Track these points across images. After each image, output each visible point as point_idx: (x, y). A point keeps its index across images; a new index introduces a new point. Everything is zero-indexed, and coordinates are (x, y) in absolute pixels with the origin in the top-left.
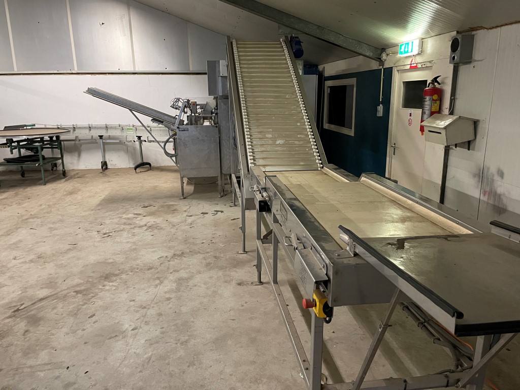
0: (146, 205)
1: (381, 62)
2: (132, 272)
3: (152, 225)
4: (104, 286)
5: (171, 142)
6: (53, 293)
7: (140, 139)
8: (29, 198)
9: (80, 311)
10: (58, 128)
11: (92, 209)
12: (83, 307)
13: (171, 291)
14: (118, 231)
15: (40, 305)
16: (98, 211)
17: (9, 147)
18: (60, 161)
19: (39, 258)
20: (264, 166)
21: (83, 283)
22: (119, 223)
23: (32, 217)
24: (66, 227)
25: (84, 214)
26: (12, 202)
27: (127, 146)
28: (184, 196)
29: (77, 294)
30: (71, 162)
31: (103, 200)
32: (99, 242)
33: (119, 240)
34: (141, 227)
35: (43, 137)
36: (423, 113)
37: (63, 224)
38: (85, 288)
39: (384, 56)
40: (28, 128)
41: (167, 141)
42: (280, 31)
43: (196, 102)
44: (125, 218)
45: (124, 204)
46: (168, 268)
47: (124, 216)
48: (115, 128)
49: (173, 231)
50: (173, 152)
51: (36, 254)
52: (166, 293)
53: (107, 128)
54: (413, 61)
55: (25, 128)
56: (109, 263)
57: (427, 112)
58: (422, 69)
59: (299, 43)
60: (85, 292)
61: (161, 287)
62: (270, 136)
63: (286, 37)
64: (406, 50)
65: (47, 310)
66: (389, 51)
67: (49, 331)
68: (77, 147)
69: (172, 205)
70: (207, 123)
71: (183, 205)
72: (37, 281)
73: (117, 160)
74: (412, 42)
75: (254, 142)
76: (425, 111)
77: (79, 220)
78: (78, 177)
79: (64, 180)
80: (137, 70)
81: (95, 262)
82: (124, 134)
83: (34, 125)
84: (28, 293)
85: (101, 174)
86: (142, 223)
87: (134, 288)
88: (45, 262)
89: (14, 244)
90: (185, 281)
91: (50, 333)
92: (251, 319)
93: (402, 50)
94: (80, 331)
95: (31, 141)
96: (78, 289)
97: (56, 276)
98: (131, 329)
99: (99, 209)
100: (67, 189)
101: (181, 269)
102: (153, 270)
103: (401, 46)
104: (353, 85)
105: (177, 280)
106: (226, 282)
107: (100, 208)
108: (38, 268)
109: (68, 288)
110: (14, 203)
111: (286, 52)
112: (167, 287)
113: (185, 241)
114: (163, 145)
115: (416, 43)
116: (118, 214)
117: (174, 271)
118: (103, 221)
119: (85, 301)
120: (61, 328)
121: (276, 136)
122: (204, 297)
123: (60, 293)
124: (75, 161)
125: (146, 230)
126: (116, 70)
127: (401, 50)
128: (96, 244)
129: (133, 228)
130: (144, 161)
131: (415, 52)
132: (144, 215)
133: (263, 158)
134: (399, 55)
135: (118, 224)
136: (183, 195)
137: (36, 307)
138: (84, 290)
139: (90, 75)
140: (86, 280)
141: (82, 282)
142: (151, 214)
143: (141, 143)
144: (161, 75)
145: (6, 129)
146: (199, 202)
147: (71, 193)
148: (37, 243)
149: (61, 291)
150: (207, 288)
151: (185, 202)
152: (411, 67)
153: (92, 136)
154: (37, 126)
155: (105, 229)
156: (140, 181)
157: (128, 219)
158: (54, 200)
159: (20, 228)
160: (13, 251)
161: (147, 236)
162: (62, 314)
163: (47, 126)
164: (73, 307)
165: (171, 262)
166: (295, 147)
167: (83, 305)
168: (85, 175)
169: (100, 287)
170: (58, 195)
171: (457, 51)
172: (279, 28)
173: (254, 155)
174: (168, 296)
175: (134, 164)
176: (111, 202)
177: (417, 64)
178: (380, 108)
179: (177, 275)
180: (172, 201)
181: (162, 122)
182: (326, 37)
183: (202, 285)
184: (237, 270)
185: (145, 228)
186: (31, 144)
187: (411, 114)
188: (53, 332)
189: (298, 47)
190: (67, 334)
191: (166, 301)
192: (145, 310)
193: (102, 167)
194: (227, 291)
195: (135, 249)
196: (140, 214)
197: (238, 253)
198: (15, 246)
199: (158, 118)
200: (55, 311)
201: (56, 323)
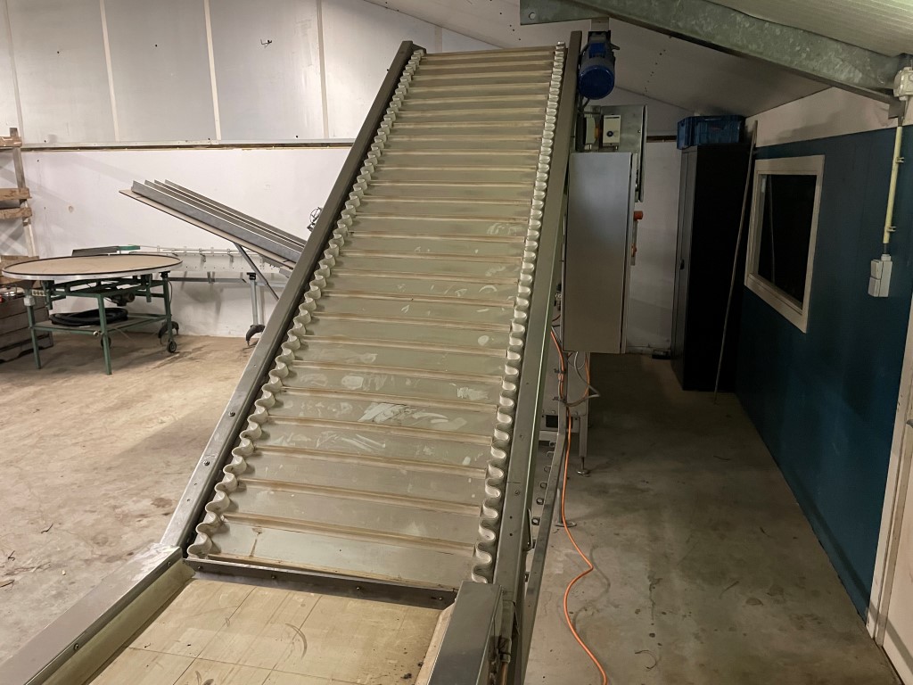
1: (896, 103)
22: (87, 531)
30: (203, 322)
39: (905, 83)
40: (123, 252)
47: (128, 504)
55: (118, 252)
59: (603, 49)
62: (357, 382)
63: (577, 35)
68: (214, 294)
80: (332, 137)
83: (138, 248)
104: (815, 177)
111: (556, 78)
116: (129, 491)
121: (380, 383)
124: (211, 320)
126: (292, 138)
129: (91, 562)
139: (240, 149)
145: (76, 254)
153: (238, 274)
154: (143, 249)
163: (161, 251)
168: (211, 351)
178: (883, 269)
189: (594, 62)
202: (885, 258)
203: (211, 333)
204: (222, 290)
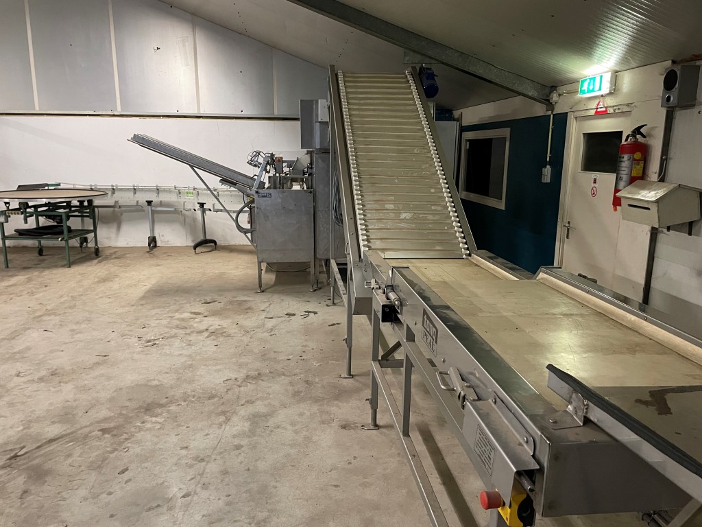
0: (209, 301)
1: (550, 105)
2: (185, 401)
3: (217, 330)
4: (143, 423)
5: (246, 212)
6: (69, 431)
7: (203, 207)
8: (46, 286)
9: (107, 461)
10: (92, 190)
11: (133, 303)
12: (111, 455)
13: (242, 434)
14: (168, 338)
15: (49, 449)
16: (140, 307)
17: (22, 213)
18: (93, 234)
19: (52, 375)
20: (383, 250)
21: (114, 416)
22: (169, 325)
23: (49, 313)
24: (94, 329)
25: (120, 311)
26: (22, 291)
27: (185, 216)
28: (262, 289)
29: (103, 434)
30: (107, 237)
31: (149, 291)
32: (139, 353)
33: (168, 352)
34: (200, 332)
35: (71, 202)
36: (618, 180)
37: (89, 325)
38: (117, 424)
39: (555, 97)
40: (50, 188)
41: (241, 211)
42: (407, 58)
43: (282, 158)
44: (178, 319)
45: (177, 298)
46: (238, 397)
47: (177, 315)
48: (170, 191)
49: (246, 339)
50: (248, 226)
51: (49, 369)
52: (234, 436)
53: (158, 190)
54: (601, 103)
55: (46, 188)
56: (152, 387)
57: (625, 178)
58: (614, 115)
59: (432, 76)
60: (115, 431)
61: (227, 428)
62: (392, 207)
63: (414, 68)
64: (591, 88)
65: (57, 459)
66: (562, 89)
67: (59, 493)
68: (116, 216)
69: (245, 301)
70: (296, 187)
71: (260, 302)
72: (48, 411)
73: (171, 236)
74: (601, 77)
75: (369, 215)
76: (621, 176)
77: (114, 320)
78: (116, 258)
79: (96, 261)
80: (203, 112)
81: (133, 385)
82: (182, 200)
83: (59, 185)
84: (32, 430)
85: (147, 254)
86: (202, 327)
87: (187, 427)
88: (60, 382)
89: (19, 352)
90: (264, 418)
91: (60, 496)
92: (364, 485)
93: (585, 87)
94: (104, 495)
95: (52, 206)
96: (106, 426)
97: (75, 404)
98: (181, 495)
99: (142, 305)
100: (99, 274)
101: (257, 399)
102: (216, 399)
103: (583, 81)
104: (505, 138)
105: (251, 417)
106: (323, 422)
107: (143, 302)
108: (50, 390)
109: (91, 424)
110: (25, 293)
111: (413, 88)
112: (236, 428)
113: (264, 356)
114: (234, 215)
115: (607, 77)
116: (168, 312)
117: (247, 402)
118: (148, 322)
119: (115, 446)
120: (76, 489)
121: (401, 207)
122: (292, 446)
123: (79, 432)
124: (113, 236)
125: (208, 337)
126: (174, 112)
127: (583, 89)
128: (136, 356)
129: (189, 334)
130: (208, 238)
131: (605, 90)
132: (205, 314)
133: (381, 239)
134: (579, 95)
135: (167, 327)
136: (260, 286)
137: (43, 452)
138: (115, 428)
139: (138, 118)
140: (118, 412)
141: (112, 414)
142: (214, 313)
143: (204, 212)
144: (234, 121)
145: (21, 188)
146: (284, 297)
147: (104, 280)
148: (52, 352)
149: (81, 428)
150: (296, 432)
151: (263, 297)
152: (596, 112)
153: (138, 202)
154: (62, 186)
155: (149, 335)
156: (200, 265)
157: (183, 320)
158: (81, 289)
159: (29, 328)
160: (18, 363)
161: (208, 346)
162: (80, 466)
163: (77, 187)
164: (96, 456)
165: (242, 388)
166: (428, 223)
167: (111, 452)
168: (126, 254)
169: (138, 424)
170: (86, 283)
171: (674, 89)
172: (405, 55)
173: (368, 234)
174: (237, 442)
175: (193, 241)
176: (160, 293)
177: (606, 108)
178: (547, 171)
179: (251, 409)
180: (245, 295)
181: (235, 184)
182: (471, 69)
183: (289, 427)
184: (340, 404)
185: (206, 334)
186: (53, 210)
187: (595, 180)
188: (64, 494)
189: (431, 82)
190: (85, 499)
191: (234, 450)
192: (203, 464)
193: (149, 245)
194: (326, 437)
195: (191, 366)
196: (199, 314)
197: (340, 377)
198: (20, 356)
199: (229, 178)
200: (70, 460)
201: (70, 481)
202: (548, 167)
203: (113, 244)
204: (122, 214)
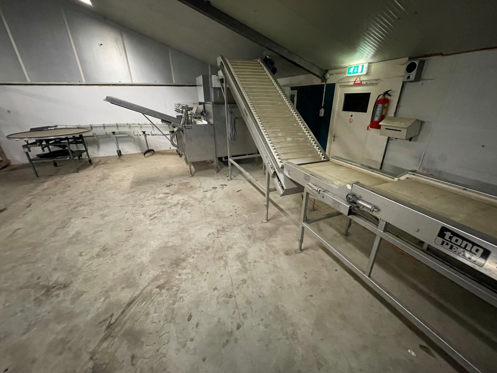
0: (168, 185)
1: (324, 79)
3: (183, 202)
4: (180, 275)
6: (137, 294)
7: (145, 133)
8: (69, 187)
9: (175, 312)
10: (78, 128)
11: (128, 191)
12: (175, 306)
13: (240, 271)
14: (160, 212)
15: (131, 312)
17: (39, 145)
18: (85, 153)
19: (104, 250)
21: (160, 274)
22: (156, 203)
23: (79, 205)
24: (114, 212)
25: (123, 198)
26: (55, 192)
27: (134, 138)
28: (192, 175)
29: (161, 290)
31: (132, 182)
32: (150, 225)
33: (166, 221)
34: (175, 205)
36: (375, 116)
37: (110, 210)
38: (165, 280)
40: (51, 128)
44: (158, 199)
45: (151, 185)
46: (222, 246)
47: (157, 196)
48: (124, 126)
49: (202, 206)
50: (176, 144)
51: (100, 246)
52: (237, 274)
53: (117, 126)
54: (359, 79)
58: (367, 85)
59: (272, 63)
60: (167, 285)
61: (229, 268)
62: (281, 135)
63: (261, 58)
64: (355, 71)
65: (141, 319)
66: (333, 72)
68: (96, 141)
69: (187, 183)
71: (195, 182)
72: (115, 279)
73: (128, 149)
74: (363, 66)
75: (273, 141)
76: (377, 114)
77: (122, 204)
78: (102, 164)
79: (92, 167)
80: (134, 82)
81: (158, 248)
82: (132, 130)
83: (56, 126)
84: (112, 298)
85: (119, 160)
86: (175, 202)
88: (112, 255)
89: (73, 237)
90: (244, 257)
92: (323, 291)
93: (351, 71)
94: (189, 343)
96: (159, 283)
97: (130, 270)
98: (236, 328)
99: (133, 192)
100: (98, 175)
101: (232, 245)
102: (211, 249)
103: (350, 68)
105: (237, 257)
106: (275, 253)
107: (133, 190)
108: (108, 263)
109: (149, 284)
110: (57, 193)
112: (234, 268)
113: (217, 215)
115: (366, 66)
116: (150, 195)
117: (229, 247)
118: (143, 203)
119: (173, 298)
120: (168, 343)
121: (284, 134)
123: (144, 292)
124: (96, 151)
125: (181, 208)
126: (117, 82)
128: (150, 228)
129: (170, 208)
130: (150, 149)
131: (364, 72)
132: (172, 193)
134: (346, 75)
135: (156, 205)
137: (128, 315)
138: (165, 283)
139: (97, 86)
140: (160, 270)
141: (158, 273)
142: (176, 192)
143: (146, 136)
144: (153, 87)
145: (32, 130)
146: (205, 178)
147: (103, 179)
149: (144, 289)
151: (195, 179)
152: (354, 83)
153: (106, 133)
154: (59, 127)
155: (148, 211)
157: (161, 199)
158: (92, 186)
159: (72, 218)
160: (76, 246)
161: (185, 214)
162: (160, 321)
163: (68, 127)
164: (166, 309)
165: (220, 239)
166: (300, 143)
167: (174, 304)
168: (107, 161)
169: (178, 277)
170: (93, 181)
171: (413, 72)
173: (276, 151)
174: (241, 277)
176: (140, 183)
177: (361, 81)
179: (233, 252)
180: (185, 179)
184: (274, 239)
187: (352, 115)
188: (162, 350)
189: (272, 66)
190: (179, 350)
191: (243, 284)
192: (233, 299)
193: (118, 154)
195: (184, 229)
196: (168, 194)
198: (76, 239)
199: (166, 119)
200: (150, 318)
201: (160, 337)
202: (323, 109)
203: (97, 156)
204: (99, 140)
